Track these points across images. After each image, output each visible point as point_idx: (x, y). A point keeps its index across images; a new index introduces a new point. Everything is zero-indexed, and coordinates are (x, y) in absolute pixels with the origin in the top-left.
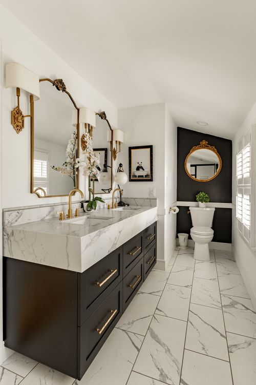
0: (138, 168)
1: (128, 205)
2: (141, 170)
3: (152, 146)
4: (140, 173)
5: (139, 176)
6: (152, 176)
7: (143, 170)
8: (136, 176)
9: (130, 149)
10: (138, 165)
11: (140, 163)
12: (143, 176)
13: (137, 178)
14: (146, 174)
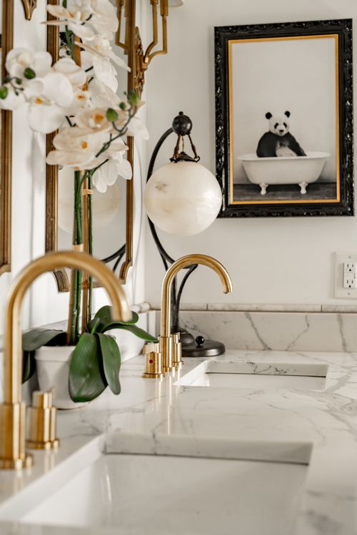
0: (268, 145)
1: (221, 350)
2: (284, 153)
3: (349, 22)
4: (283, 168)
5: (272, 188)
6: (347, 187)
7: (299, 151)
8: (257, 188)
9: (224, 36)
10: (265, 126)
11: (279, 116)
12: (296, 187)
13: (263, 199)
14: (313, 177)
